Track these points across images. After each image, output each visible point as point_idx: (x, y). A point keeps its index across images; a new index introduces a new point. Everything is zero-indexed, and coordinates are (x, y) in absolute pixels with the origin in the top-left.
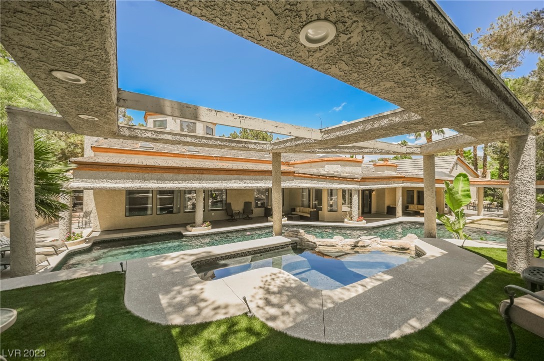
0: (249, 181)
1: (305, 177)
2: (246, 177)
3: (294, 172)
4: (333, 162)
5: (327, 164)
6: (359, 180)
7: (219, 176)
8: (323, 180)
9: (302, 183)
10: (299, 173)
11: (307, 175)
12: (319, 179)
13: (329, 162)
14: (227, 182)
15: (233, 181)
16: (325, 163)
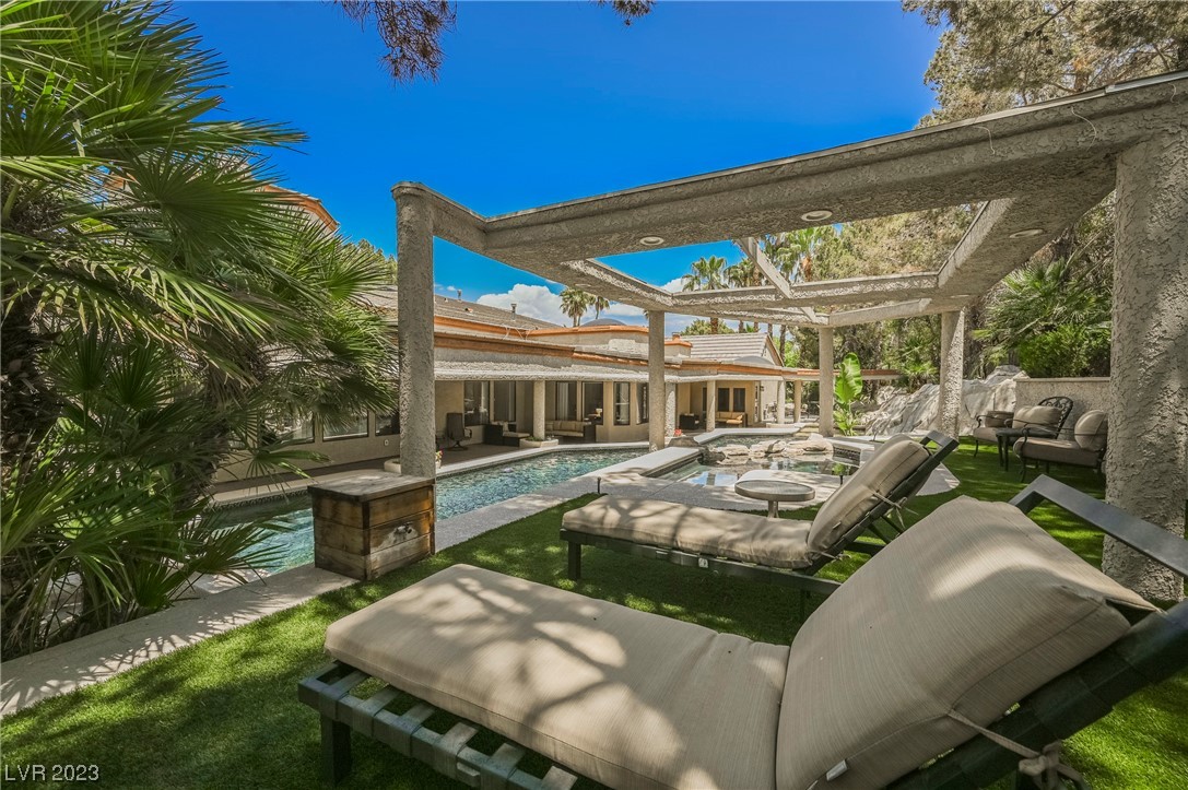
0: (508, 365)
1: (592, 359)
2: (504, 356)
3: (572, 350)
4: (624, 334)
5: (612, 338)
6: (678, 366)
7: (463, 352)
8: (623, 366)
9: (587, 371)
10: (581, 353)
11: (596, 357)
12: (616, 365)
13: (617, 334)
14: (475, 364)
15: (485, 363)
16: (610, 335)
